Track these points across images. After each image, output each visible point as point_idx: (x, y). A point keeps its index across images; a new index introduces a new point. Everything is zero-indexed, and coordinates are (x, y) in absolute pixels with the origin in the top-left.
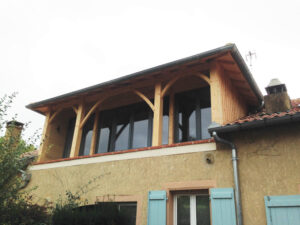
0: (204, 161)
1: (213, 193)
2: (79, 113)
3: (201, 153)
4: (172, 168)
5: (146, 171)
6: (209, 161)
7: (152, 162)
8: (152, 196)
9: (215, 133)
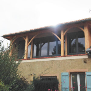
0: (83, 62)
1: (87, 73)
2: (26, 40)
3: (82, 59)
4: (70, 64)
5: (60, 65)
6: (85, 62)
7: (62, 62)
8: (63, 74)
9: (88, 52)
